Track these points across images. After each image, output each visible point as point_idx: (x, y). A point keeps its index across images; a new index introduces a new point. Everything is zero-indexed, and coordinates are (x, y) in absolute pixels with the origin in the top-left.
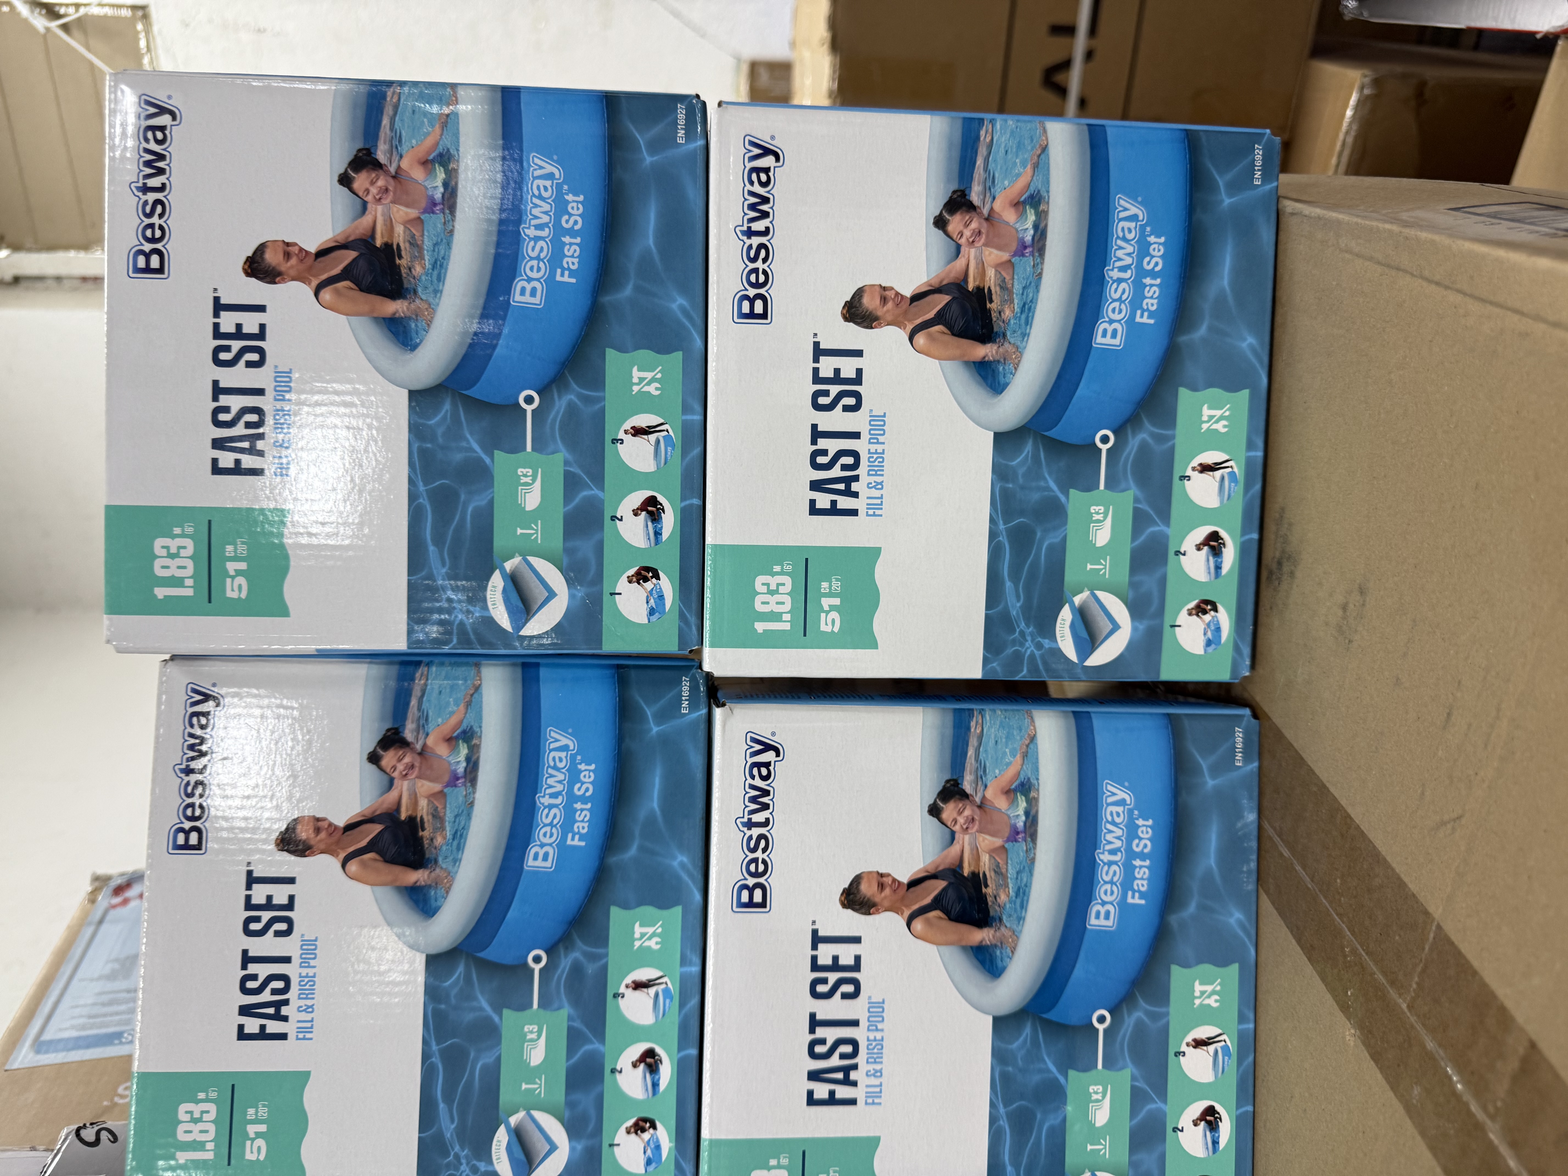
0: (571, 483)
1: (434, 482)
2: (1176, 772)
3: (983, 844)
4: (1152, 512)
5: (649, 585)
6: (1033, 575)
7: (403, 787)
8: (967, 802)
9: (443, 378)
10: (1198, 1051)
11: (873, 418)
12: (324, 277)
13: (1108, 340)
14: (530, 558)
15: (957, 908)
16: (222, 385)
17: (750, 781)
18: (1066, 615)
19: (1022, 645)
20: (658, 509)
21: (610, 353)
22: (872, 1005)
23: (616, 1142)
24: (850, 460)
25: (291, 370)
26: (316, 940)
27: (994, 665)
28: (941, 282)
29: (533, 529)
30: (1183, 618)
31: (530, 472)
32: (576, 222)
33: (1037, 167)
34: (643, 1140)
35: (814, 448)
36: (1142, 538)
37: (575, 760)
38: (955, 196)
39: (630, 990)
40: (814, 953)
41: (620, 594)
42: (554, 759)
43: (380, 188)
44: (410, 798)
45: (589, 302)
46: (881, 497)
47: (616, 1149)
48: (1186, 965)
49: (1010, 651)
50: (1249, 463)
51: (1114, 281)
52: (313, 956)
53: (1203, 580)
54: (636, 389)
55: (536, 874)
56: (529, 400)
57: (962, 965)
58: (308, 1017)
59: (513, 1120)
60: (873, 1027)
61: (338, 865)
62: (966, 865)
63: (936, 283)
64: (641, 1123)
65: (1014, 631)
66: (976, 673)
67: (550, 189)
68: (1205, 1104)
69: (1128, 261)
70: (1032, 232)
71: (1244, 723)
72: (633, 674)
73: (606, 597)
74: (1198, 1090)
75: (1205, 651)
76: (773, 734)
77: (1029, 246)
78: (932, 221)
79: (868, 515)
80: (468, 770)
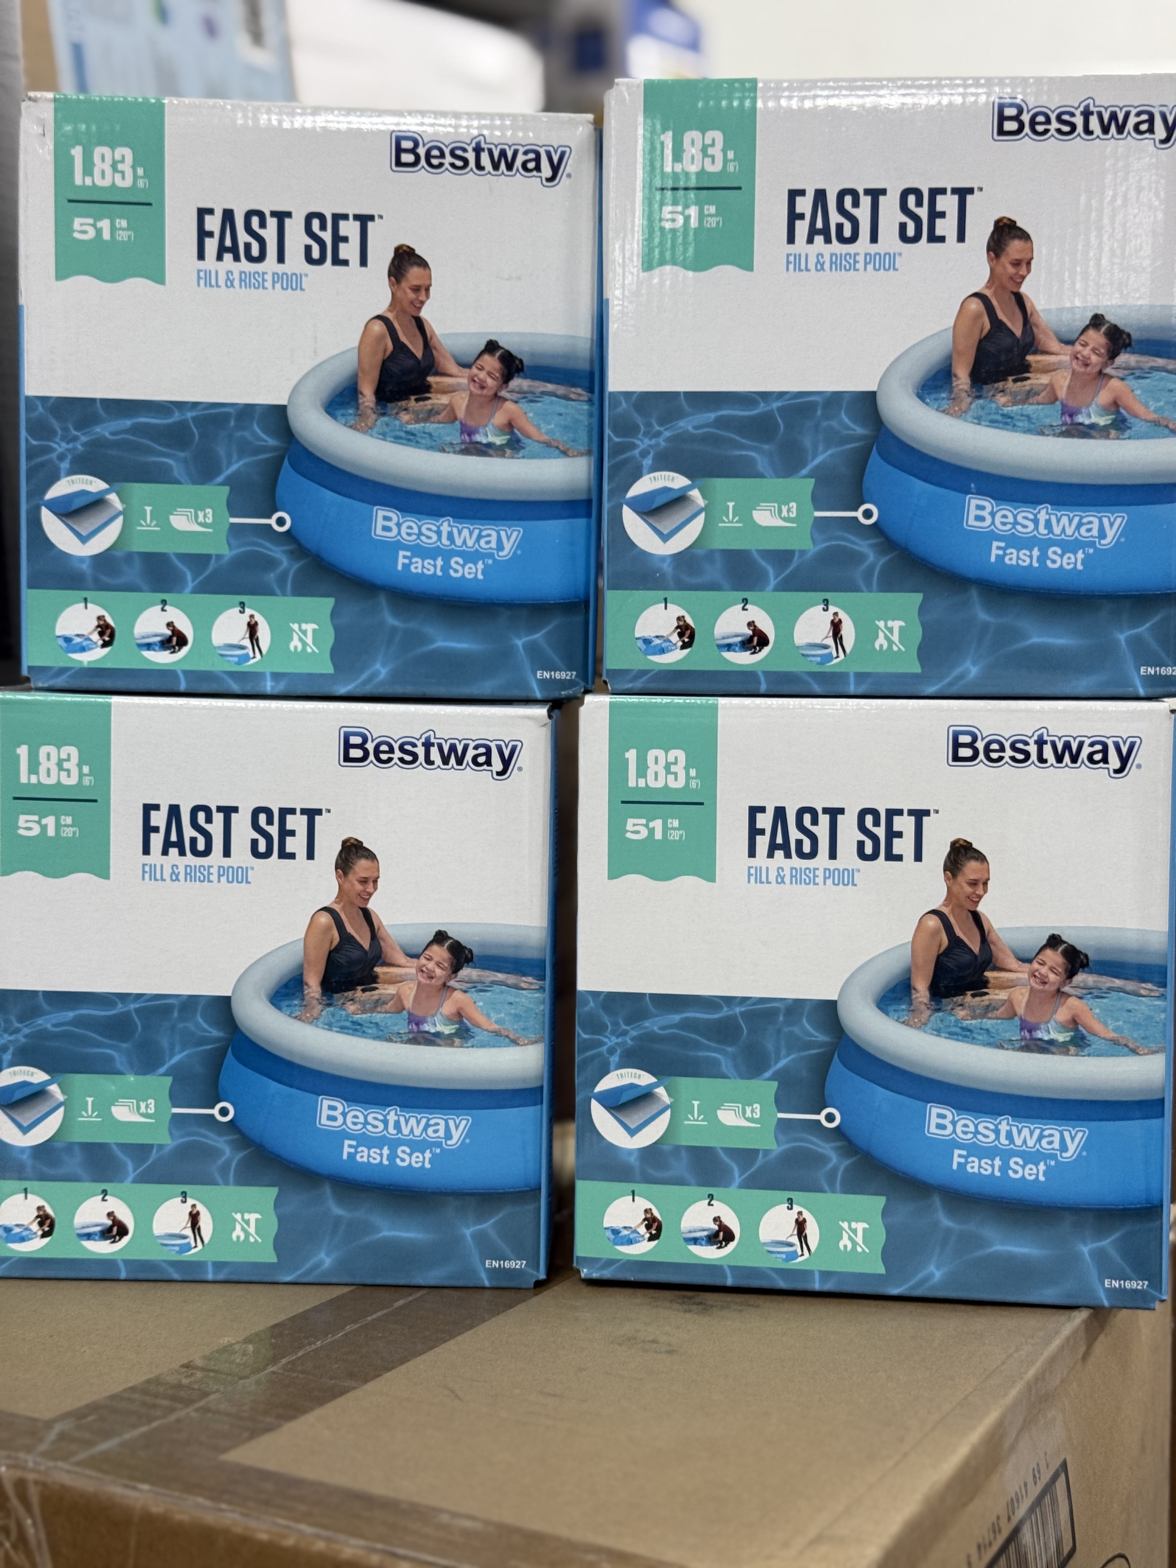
0: (781, 557)
1: (781, 416)
2: (481, 1194)
3: (406, 988)
4: (753, 1169)
5: (675, 638)
6: (686, 1043)
7: (461, 378)
8: (449, 972)
9: (890, 427)
10: (187, 1217)
11: (852, 873)
12: (995, 303)
13: (934, 1120)
14: (703, 515)
15: (342, 959)
16: (882, 198)
17: (472, 745)
18: (644, 1079)
19: (613, 1033)
20: (755, 648)
21: (918, 598)
22: (245, 871)
23: (89, 605)
24: (807, 848)
25: (897, 270)
26: (302, 289)
27: (592, 1004)
28: (993, 943)
29: (734, 518)
30: (642, 1204)
31: (793, 515)
32: (1054, 562)
33: (1115, 1044)
34: (91, 633)
35: (820, 811)
36: (727, 1160)
37: (489, 558)
38: (1082, 957)
39: (248, 620)
40: (298, 811)
41: (666, 608)
42: (489, 535)
43: (1089, 358)
44: (449, 385)
45: (970, 576)
46: (768, 882)
47: (82, 605)
48: (277, 1204)
49: (607, 1020)
50: (805, 1274)
51: (996, 1126)
52: (285, 286)
53: (682, 1226)
54: (881, 624)
55: (369, 520)
56: (868, 514)
57: (283, 965)
58: (221, 282)
59: (113, 497)
60: (222, 872)
61: (379, 312)
62: (385, 969)
63: (991, 937)
64: (108, 632)
65: (627, 1024)
66: (583, 984)
67: (1089, 534)
68: (130, 1225)
69: (1018, 1141)
70: (1046, 1038)
71: (531, 1271)
72: (579, 618)
73: (662, 594)
74: (145, 1218)
75: (606, 1229)
76: (520, 769)
77: (1031, 1035)
78: (1056, 933)
79: (750, 868)
80: (478, 446)
